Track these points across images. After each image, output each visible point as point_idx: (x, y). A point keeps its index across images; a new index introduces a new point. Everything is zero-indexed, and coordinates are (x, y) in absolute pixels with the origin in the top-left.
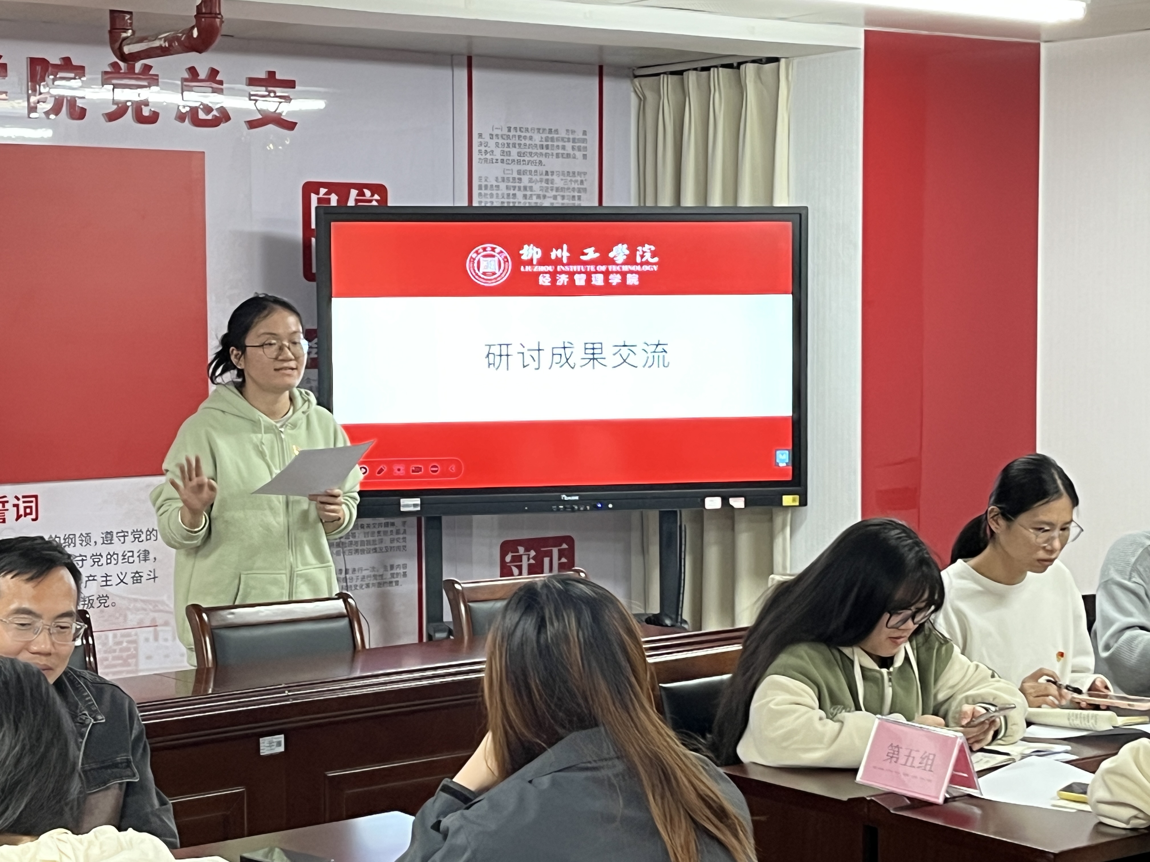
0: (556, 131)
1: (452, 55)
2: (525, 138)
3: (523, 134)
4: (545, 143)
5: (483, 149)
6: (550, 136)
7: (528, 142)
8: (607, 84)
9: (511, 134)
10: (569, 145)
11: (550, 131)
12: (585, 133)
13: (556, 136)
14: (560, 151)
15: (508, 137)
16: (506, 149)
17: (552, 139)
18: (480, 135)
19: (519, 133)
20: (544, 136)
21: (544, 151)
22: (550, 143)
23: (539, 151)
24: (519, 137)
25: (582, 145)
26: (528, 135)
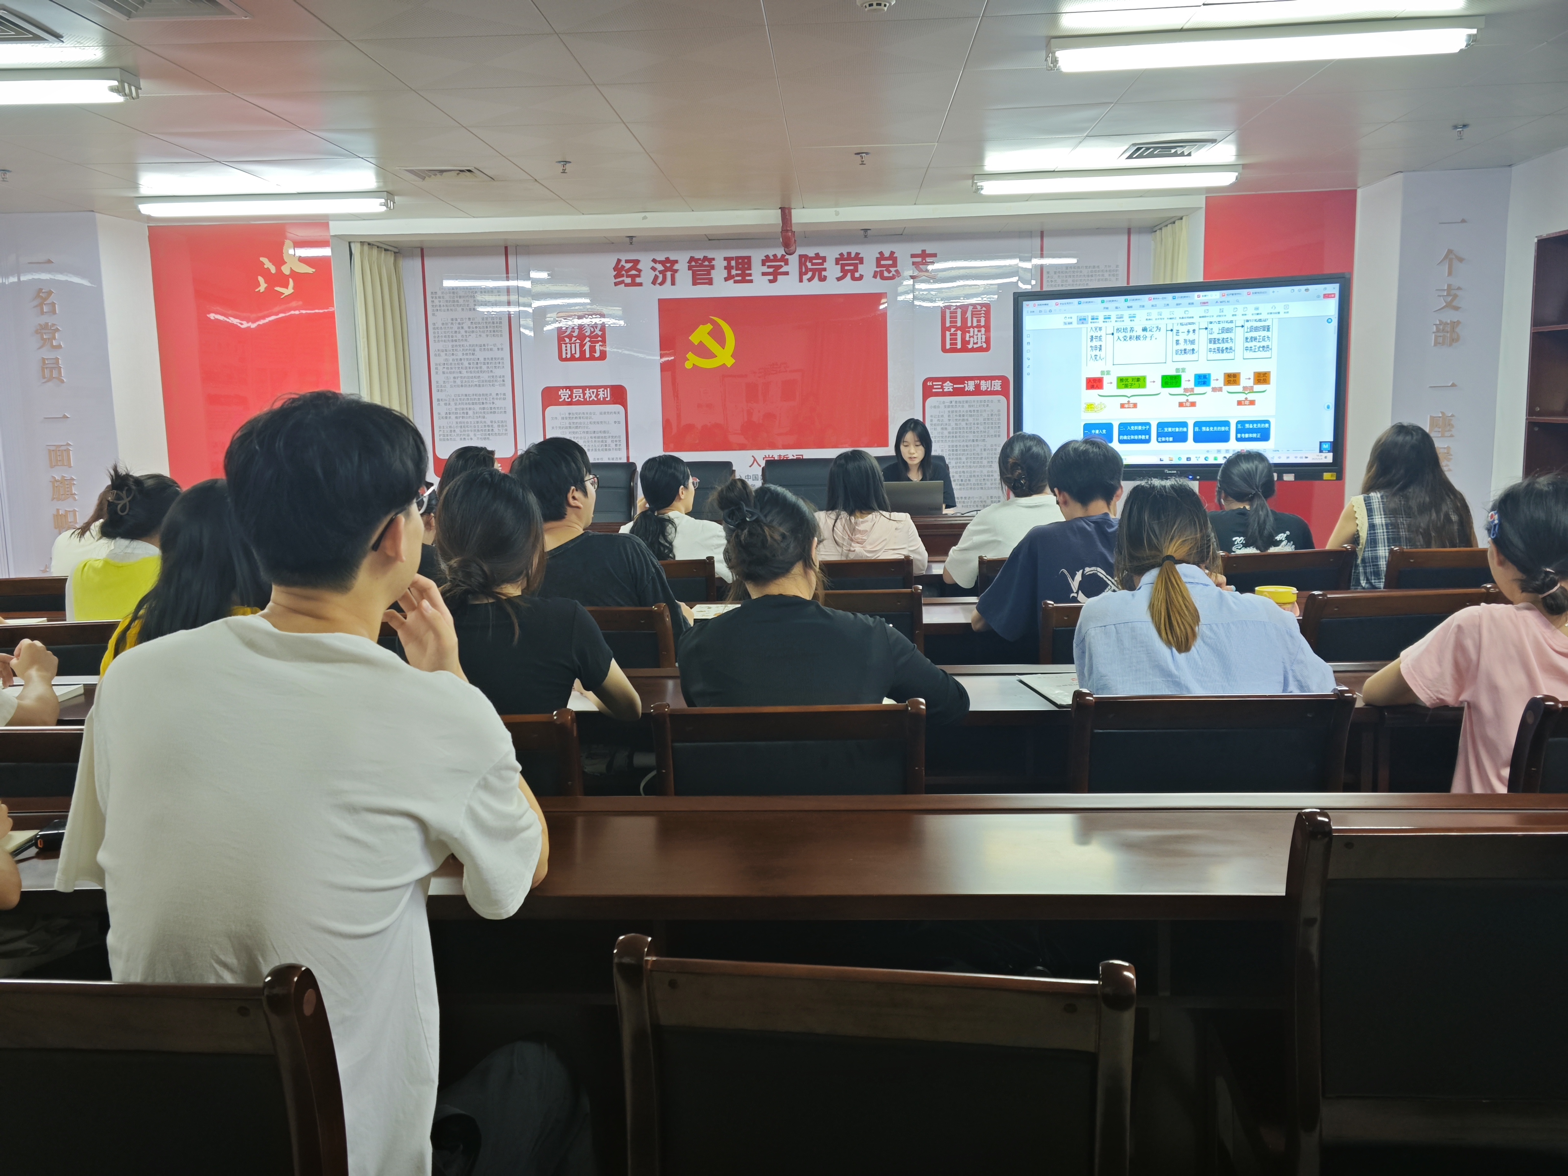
0: (1098, 267)
1: (1031, 232)
2: (1077, 272)
3: (1076, 270)
4: (1090, 274)
5: (1050, 279)
6: (1094, 270)
7: (1079, 274)
8: (1133, 238)
9: (1068, 271)
10: (1106, 275)
11: (1094, 267)
12: (1117, 266)
13: (1098, 269)
14: (1101, 278)
15: (1066, 272)
16: (1065, 279)
17: (1095, 271)
18: (1048, 273)
19: (1073, 270)
20: (1090, 270)
21: (1090, 278)
22: (1094, 274)
23: (1086, 279)
24: (1073, 272)
25: (1116, 273)
26: (1079, 270)
